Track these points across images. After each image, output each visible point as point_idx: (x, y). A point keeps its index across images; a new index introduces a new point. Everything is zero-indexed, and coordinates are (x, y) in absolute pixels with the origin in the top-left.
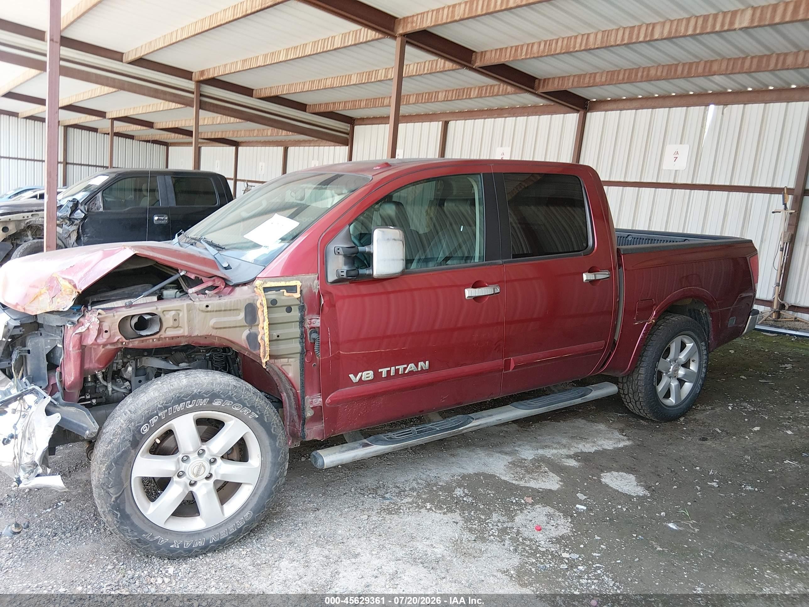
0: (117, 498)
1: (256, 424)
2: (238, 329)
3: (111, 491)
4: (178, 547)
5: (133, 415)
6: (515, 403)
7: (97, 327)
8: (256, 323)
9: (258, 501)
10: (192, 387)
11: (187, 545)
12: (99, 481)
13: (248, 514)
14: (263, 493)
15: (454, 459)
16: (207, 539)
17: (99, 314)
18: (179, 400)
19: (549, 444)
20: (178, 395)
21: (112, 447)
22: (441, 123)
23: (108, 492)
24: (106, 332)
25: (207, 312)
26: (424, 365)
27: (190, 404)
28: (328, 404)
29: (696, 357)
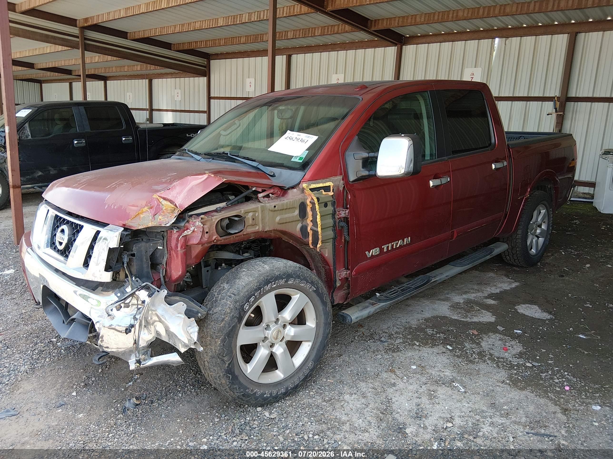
0: (229, 364)
1: (314, 295)
2: (294, 223)
3: (226, 359)
4: (269, 396)
5: (237, 297)
6: (451, 263)
7: (202, 230)
8: (306, 218)
9: (316, 353)
10: (273, 270)
11: (275, 392)
12: (216, 352)
13: (311, 363)
14: (320, 346)
15: (411, 308)
16: (287, 386)
17: (202, 219)
18: (267, 282)
19: (467, 290)
20: (266, 278)
21: (225, 324)
22: (285, 56)
23: (223, 360)
24: (207, 233)
25: (275, 211)
26: (407, 240)
27: (274, 284)
28: (354, 275)
29: (546, 220)
